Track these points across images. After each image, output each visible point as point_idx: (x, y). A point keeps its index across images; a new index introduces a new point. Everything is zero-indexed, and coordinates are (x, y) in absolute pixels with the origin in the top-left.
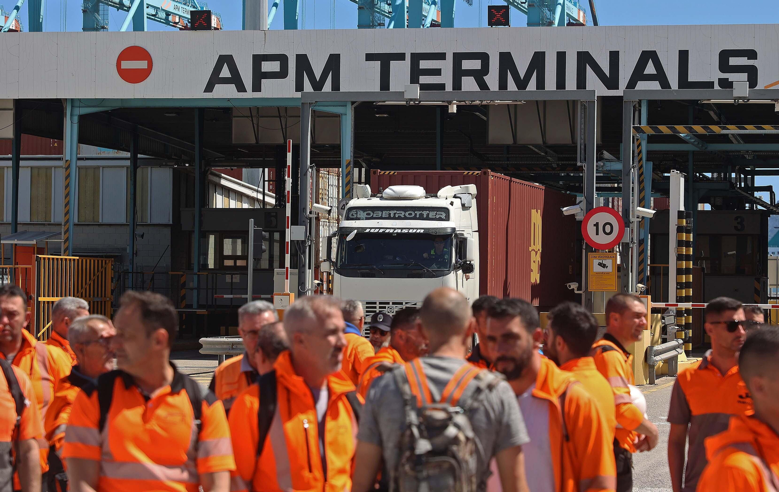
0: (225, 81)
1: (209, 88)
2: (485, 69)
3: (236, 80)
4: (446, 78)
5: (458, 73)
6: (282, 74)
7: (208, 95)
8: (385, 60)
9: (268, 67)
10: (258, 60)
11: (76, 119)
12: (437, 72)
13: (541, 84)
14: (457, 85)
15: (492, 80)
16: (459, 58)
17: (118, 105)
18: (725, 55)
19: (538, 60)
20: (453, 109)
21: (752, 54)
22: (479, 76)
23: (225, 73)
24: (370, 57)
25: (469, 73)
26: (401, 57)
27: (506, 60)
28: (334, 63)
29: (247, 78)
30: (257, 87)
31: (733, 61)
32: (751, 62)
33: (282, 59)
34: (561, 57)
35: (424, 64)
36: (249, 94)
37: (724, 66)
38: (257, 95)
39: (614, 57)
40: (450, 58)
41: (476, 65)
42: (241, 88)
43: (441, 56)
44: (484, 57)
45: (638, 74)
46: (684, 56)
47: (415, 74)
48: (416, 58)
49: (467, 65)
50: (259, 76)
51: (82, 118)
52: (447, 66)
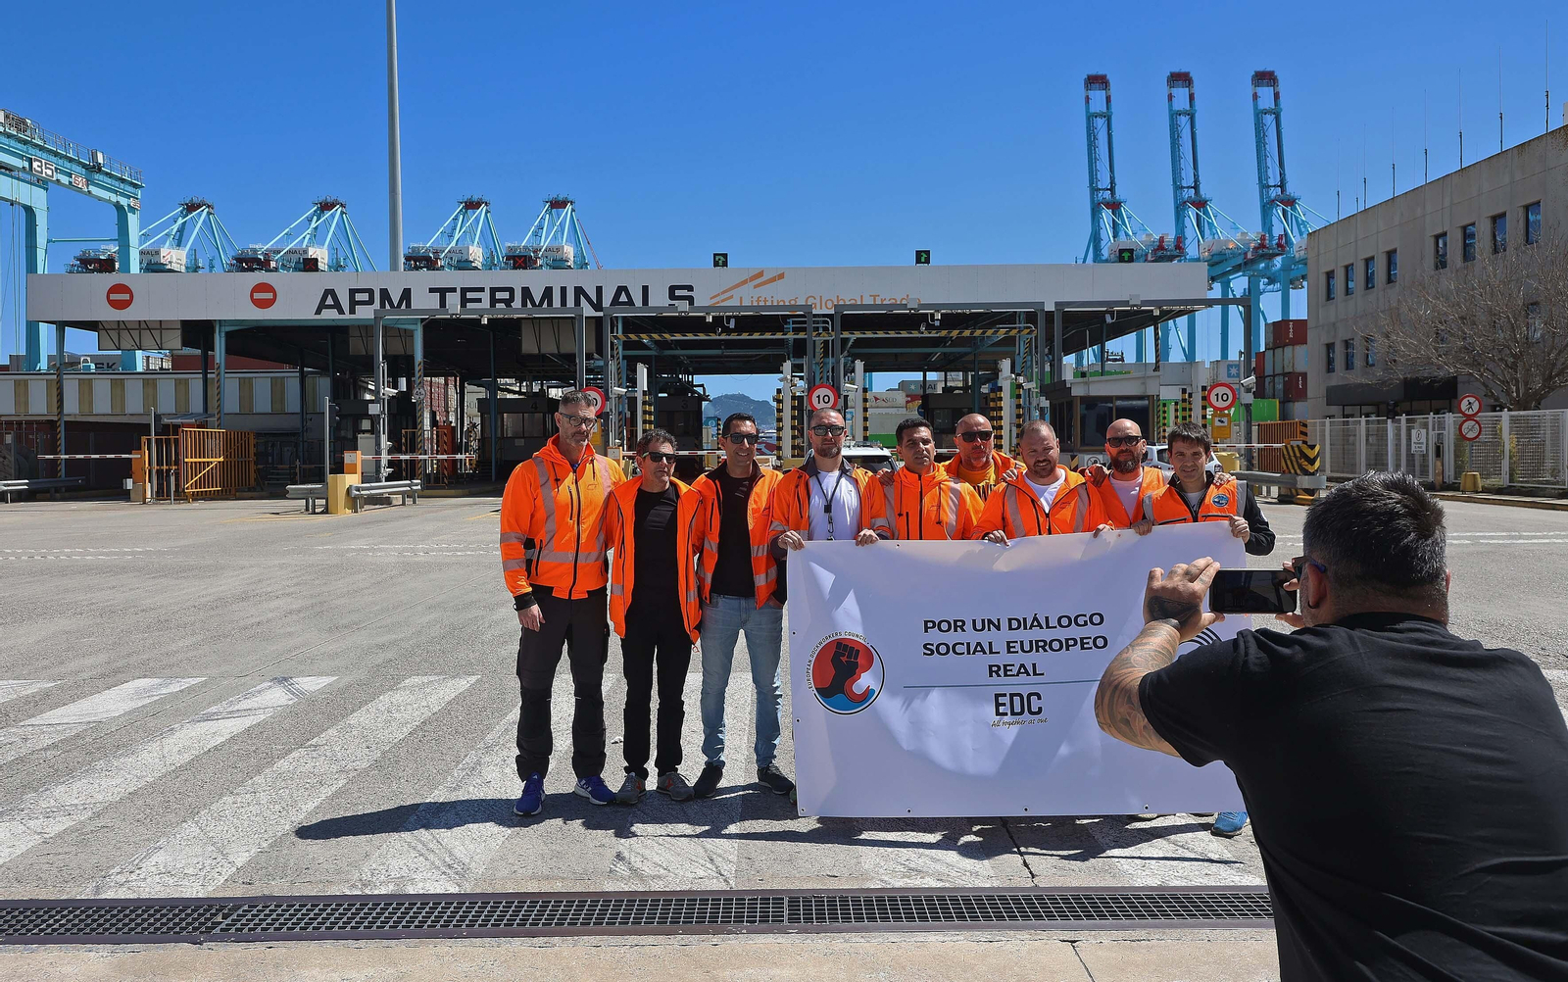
0: (330, 307)
1: (318, 312)
2: (512, 298)
3: (337, 306)
4: (486, 304)
5: (494, 301)
6: (371, 302)
7: (318, 317)
8: (443, 292)
9: (359, 297)
10: (353, 292)
11: (223, 335)
12: (479, 300)
13: (550, 304)
14: (493, 307)
15: (517, 303)
16: (493, 291)
17: (255, 324)
18: (672, 289)
19: (548, 293)
21: (690, 288)
22: (508, 302)
23: (330, 301)
24: (432, 290)
25: (501, 301)
26: (454, 290)
27: (526, 292)
28: (407, 294)
29: (346, 306)
30: (352, 311)
31: (678, 293)
32: (690, 293)
33: (371, 292)
34: (563, 290)
35: (469, 295)
36: (347, 316)
37: (672, 296)
38: (353, 316)
39: (599, 290)
40: (487, 291)
41: (506, 295)
42: (341, 312)
43: (482, 290)
44: (511, 290)
45: (615, 301)
46: (645, 288)
47: (464, 301)
48: (464, 291)
49: (499, 295)
50: (353, 303)
51: (228, 334)
52: (486, 296)
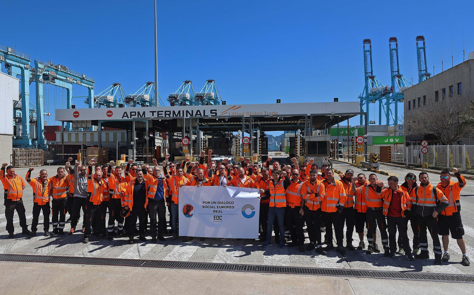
0: (125, 116)
1: (123, 118)
2: (170, 114)
3: (127, 116)
4: (164, 115)
5: (166, 114)
6: (135, 115)
7: (122, 119)
8: (153, 112)
9: (133, 114)
10: (131, 113)
11: (100, 123)
12: (162, 114)
13: (180, 116)
14: (165, 116)
15: (171, 115)
16: (166, 112)
17: (108, 121)
18: (211, 111)
19: (179, 112)
20: (160, 120)
21: (216, 110)
22: (169, 115)
23: (125, 115)
24: (150, 112)
25: (167, 114)
26: (156, 112)
27: (174, 112)
28: (144, 113)
29: (129, 116)
30: (131, 118)
31: (213, 112)
32: (216, 112)
33: (135, 112)
34: (183, 111)
35: (160, 113)
36: (129, 119)
37: (211, 113)
38: (131, 119)
39: (192, 111)
40: (164, 112)
41: (169, 113)
42: (128, 118)
43: (163, 111)
44: (170, 112)
45: (197, 114)
46: (204, 111)
47: (158, 114)
48: (158, 112)
49: (167, 113)
50: (131, 115)
51: (101, 123)
52: (164, 113)
